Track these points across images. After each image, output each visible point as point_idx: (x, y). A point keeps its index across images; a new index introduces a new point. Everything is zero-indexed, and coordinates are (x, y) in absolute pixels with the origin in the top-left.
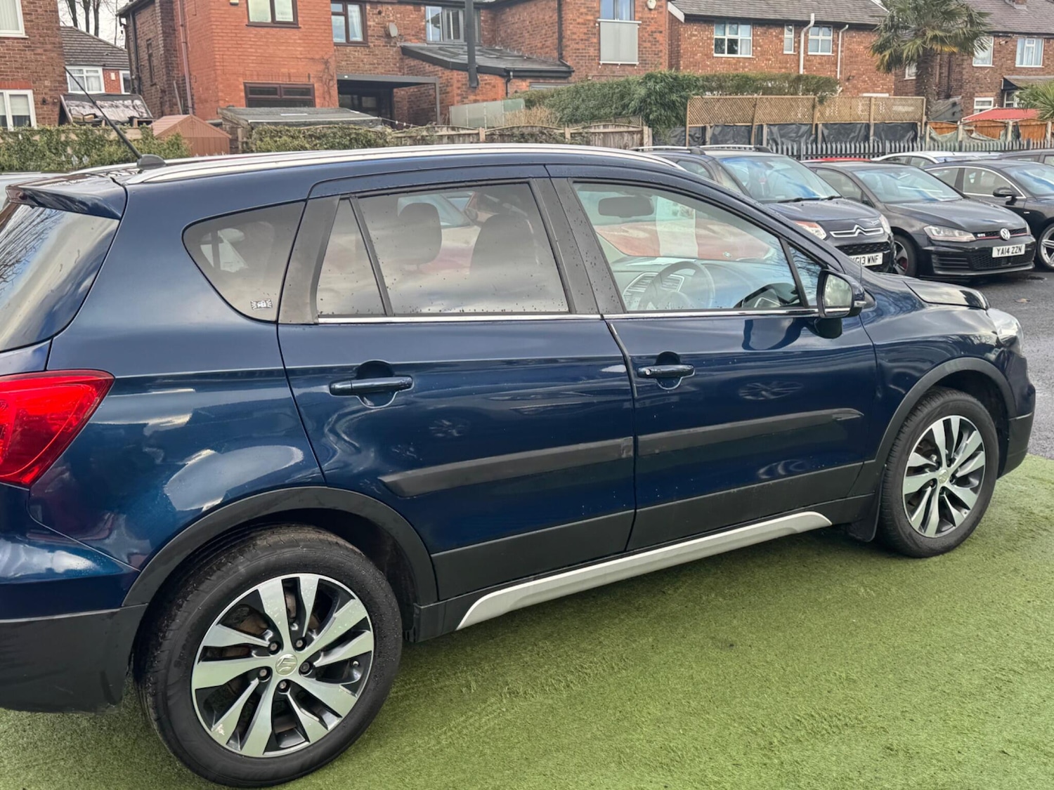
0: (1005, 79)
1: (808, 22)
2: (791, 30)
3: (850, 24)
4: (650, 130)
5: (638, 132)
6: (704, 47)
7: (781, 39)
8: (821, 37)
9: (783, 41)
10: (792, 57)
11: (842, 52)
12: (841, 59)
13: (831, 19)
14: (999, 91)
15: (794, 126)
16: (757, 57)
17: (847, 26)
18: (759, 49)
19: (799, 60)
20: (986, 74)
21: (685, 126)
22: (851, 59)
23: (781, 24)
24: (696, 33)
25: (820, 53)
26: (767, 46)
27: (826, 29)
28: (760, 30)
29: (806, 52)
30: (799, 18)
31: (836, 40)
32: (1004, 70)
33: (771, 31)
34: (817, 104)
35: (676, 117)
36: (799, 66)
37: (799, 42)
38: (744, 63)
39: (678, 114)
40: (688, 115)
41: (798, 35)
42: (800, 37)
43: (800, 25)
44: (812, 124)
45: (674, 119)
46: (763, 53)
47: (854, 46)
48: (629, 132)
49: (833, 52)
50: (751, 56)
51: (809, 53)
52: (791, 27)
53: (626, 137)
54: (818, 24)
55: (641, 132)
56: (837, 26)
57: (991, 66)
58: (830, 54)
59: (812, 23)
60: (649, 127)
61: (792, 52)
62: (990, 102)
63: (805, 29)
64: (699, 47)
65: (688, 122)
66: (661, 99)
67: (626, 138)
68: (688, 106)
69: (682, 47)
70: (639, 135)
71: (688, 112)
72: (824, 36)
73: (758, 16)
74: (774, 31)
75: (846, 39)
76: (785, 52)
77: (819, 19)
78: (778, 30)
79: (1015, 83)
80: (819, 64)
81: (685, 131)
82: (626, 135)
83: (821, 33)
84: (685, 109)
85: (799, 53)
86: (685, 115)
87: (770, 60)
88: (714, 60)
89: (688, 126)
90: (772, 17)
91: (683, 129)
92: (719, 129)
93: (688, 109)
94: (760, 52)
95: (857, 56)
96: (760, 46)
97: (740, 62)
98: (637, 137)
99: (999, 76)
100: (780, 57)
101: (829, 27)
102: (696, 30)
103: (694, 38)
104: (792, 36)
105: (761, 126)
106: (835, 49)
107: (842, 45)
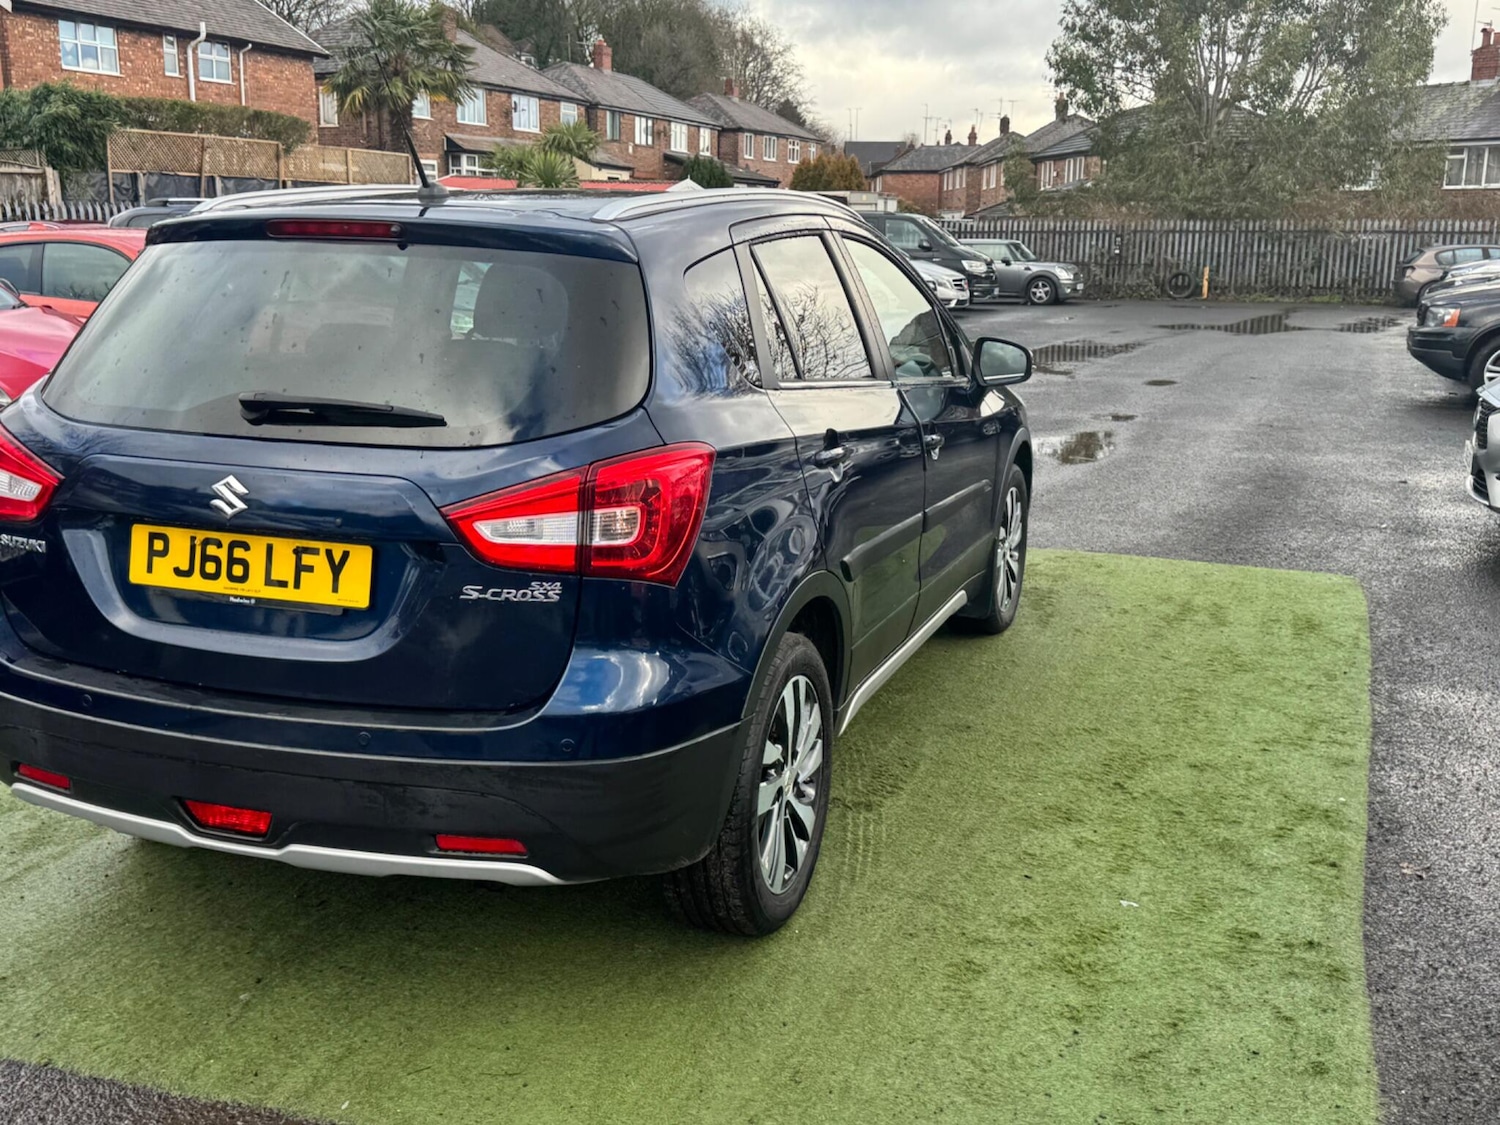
0: (448, 139)
1: (196, 35)
2: (172, 43)
3: (253, 43)
4: (56, 173)
5: (36, 176)
6: (46, 53)
7: (159, 53)
8: (214, 57)
9: (163, 57)
10: (178, 81)
11: (245, 80)
12: (246, 91)
13: (227, 34)
14: (442, 153)
15: (255, 182)
16: (128, 76)
17: (250, 46)
18: (129, 64)
19: (188, 87)
20: (424, 130)
21: (105, 170)
22: (259, 89)
23: (158, 31)
24: (31, 30)
25: (215, 80)
26: (140, 62)
27: (219, 46)
28: (127, 38)
29: (196, 77)
30: (181, 26)
31: (235, 62)
32: (445, 126)
33: (143, 40)
34: (282, 154)
35: (94, 157)
36: (189, 95)
37: (186, 61)
38: (110, 83)
39: (95, 151)
40: (109, 155)
41: (183, 50)
42: (186, 53)
43: (185, 37)
44: (277, 181)
45: (90, 159)
46: (135, 72)
47: (260, 74)
48: (22, 174)
49: (233, 80)
50: (118, 74)
51: (202, 78)
52: (171, 38)
53: (19, 181)
54: (211, 38)
55: (43, 176)
56: (236, 44)
57: (429, 118)
58: (230, 82)
59: (203, 35)
60: (54, 168)
61: (177, 75)
62: (433, 166)
63: (193, 43)
64: (38, 51)
65: (110, 165)
66: (70, 129)
67: (19, 184)
68: (108, 143)
69: (12, 49)
70: (39, 180)
71: (109, 152)
72: (219, 56)
73: (124, 17)
74: (149, 42)
75: (249, 63)
76: (167, 74)
77: (211, 31)
78: (155, 40)
79: (460, 143)
80: (217, 95)
81: (107, 178)
82: (18, 178)
83: (214, 52)
84: (105, 146)
85: (187, 76)
86: (105, 154)
87: (146, 82)
88: (65, 75)
89: (111, 171)
90: (144, 20)
91: (103, 175)
92: (155, 178)
93: (109, 147)
94: (132, 69)
95: (265, 88)
96: (131, 61)
97: (103, 81)
98: (36, 183)
99: (440, 133)
100: (161, 80)
101: (223, 44)
102: (30, 26)
103: (29, 38)
104: (174, 51)
105: (212, 179)
106: (236, 76)
107: (245, 71)
